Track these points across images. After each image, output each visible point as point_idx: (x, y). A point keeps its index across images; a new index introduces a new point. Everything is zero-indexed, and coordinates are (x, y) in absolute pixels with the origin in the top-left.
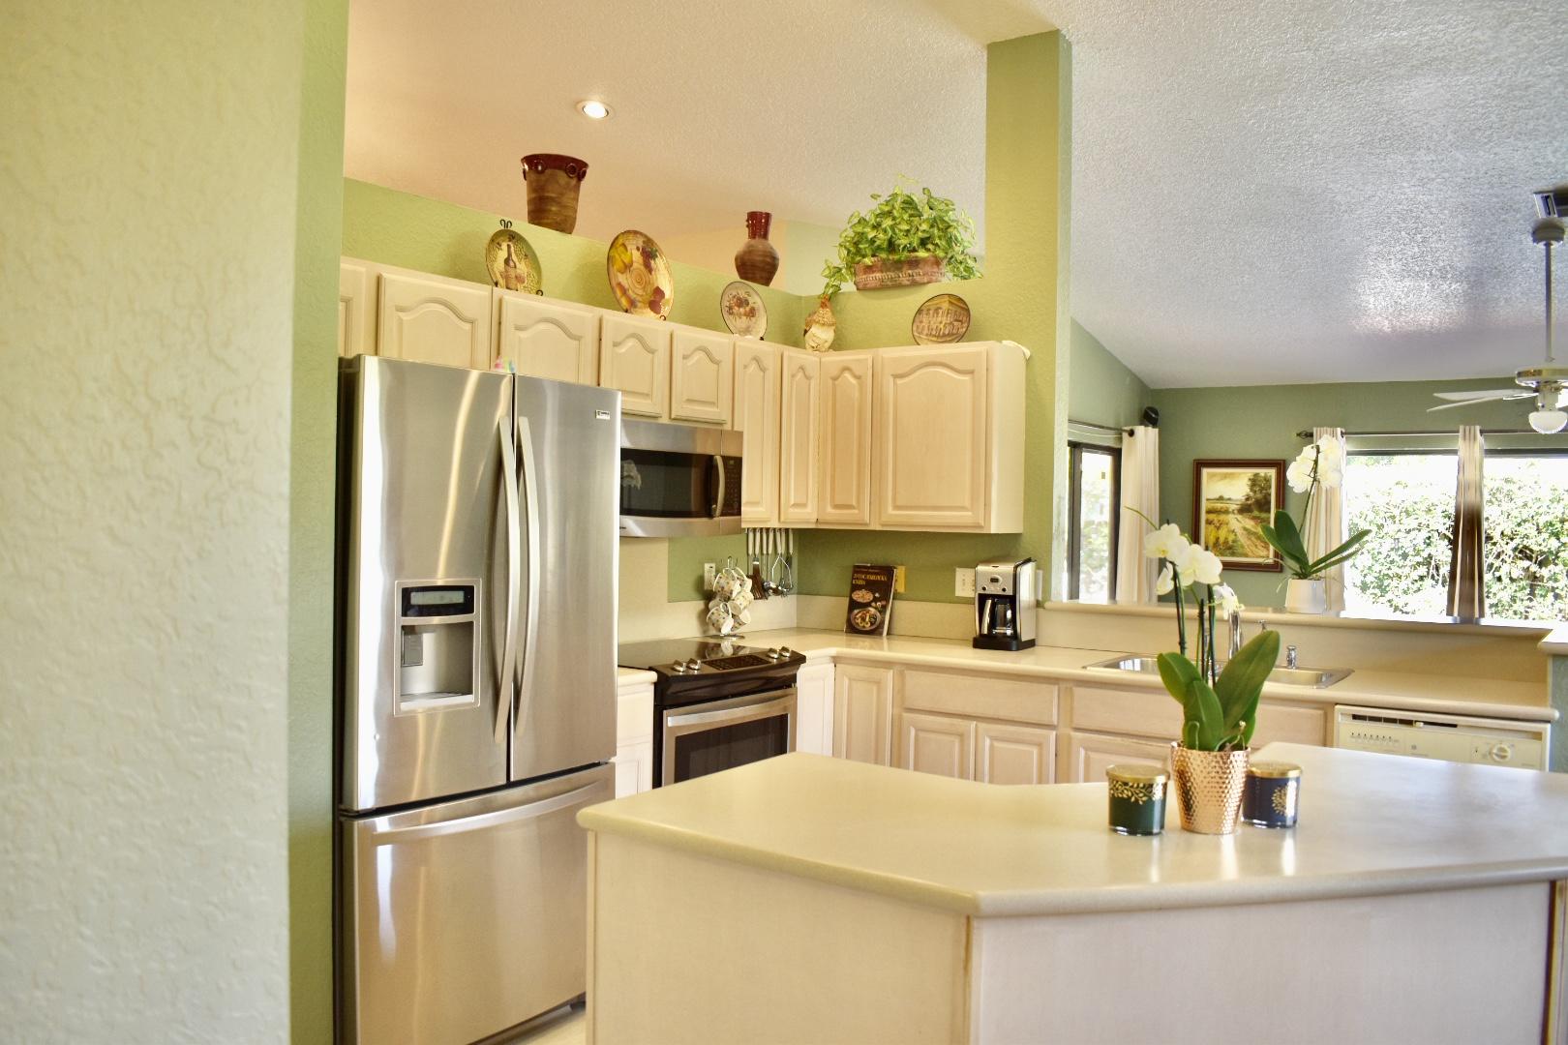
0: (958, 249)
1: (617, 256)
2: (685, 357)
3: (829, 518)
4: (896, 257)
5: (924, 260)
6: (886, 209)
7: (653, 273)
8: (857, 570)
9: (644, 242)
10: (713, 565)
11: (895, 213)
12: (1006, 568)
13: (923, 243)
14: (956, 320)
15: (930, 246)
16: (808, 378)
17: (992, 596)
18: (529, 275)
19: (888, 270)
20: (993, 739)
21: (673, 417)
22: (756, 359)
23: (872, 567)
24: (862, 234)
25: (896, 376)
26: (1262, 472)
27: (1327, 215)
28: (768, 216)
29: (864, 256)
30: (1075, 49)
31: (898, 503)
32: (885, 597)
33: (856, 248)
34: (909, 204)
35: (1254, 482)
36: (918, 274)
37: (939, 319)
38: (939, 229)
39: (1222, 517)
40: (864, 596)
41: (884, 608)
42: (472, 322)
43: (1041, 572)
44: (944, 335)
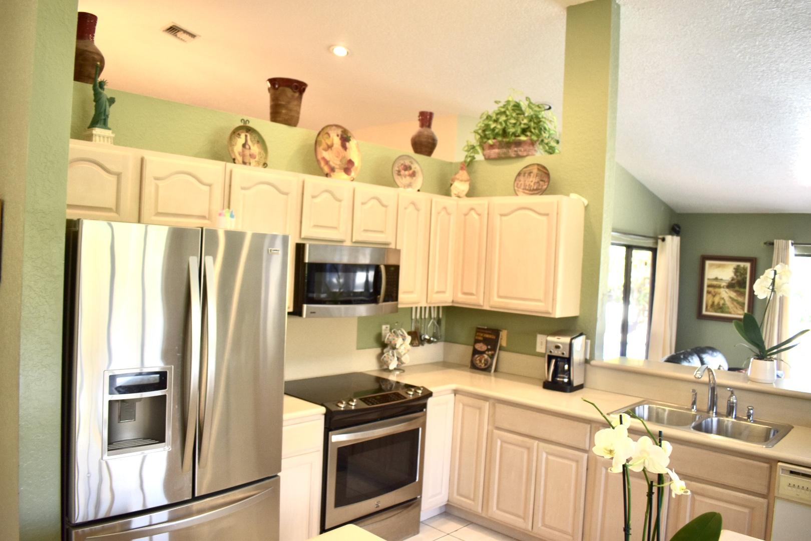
0: (545, 135)
1: (323, 141)
2: (363, 204)
3: (460, 300)
4: (507, 140)
5: (524, 142)
6: (503, 110)
7: (347, 150)
8: (479, 330)
9: (342, 132)
10: (388, 326)
11: (508, 113)
12: (566, 340)
13: (524, 131)
14: (542, 181)
15: (528, 134)
16: (449, 214)
17: (556, 357)
18: (260, 153)
19: (502, 147)
20: (548, 453)
21: (354, 240)
22: (413, 203)
23: (488, 329)
24: (487, 126)
25: (502, 215)
26: (742, 264)
27: (787, 114)
28: (431, 114)
29: (489, 139)
30: (623, 10)
31: (501, 294)
32: (494, 349)
33: (485, 134)
34: (517, 107)
35: (737, 270)
36: (521, 150)
37: (531, 179)
38: (534, 123)
39: (717, 290)
40: (481, 347)
41: (492, 357)
42: (210, 185)
43: (589, 342)
44: (534, 190)
